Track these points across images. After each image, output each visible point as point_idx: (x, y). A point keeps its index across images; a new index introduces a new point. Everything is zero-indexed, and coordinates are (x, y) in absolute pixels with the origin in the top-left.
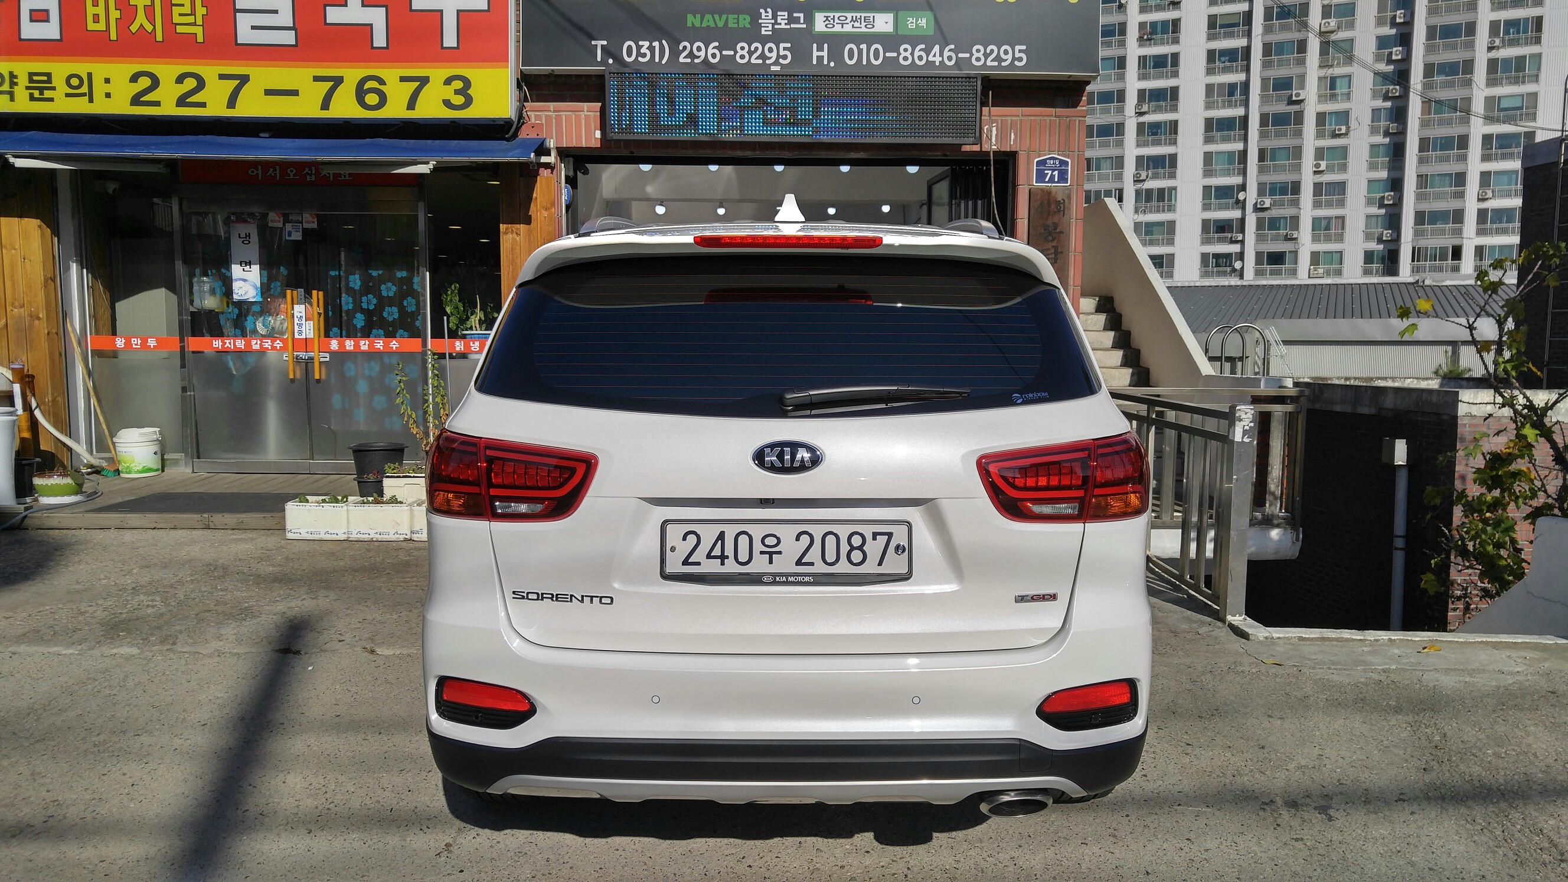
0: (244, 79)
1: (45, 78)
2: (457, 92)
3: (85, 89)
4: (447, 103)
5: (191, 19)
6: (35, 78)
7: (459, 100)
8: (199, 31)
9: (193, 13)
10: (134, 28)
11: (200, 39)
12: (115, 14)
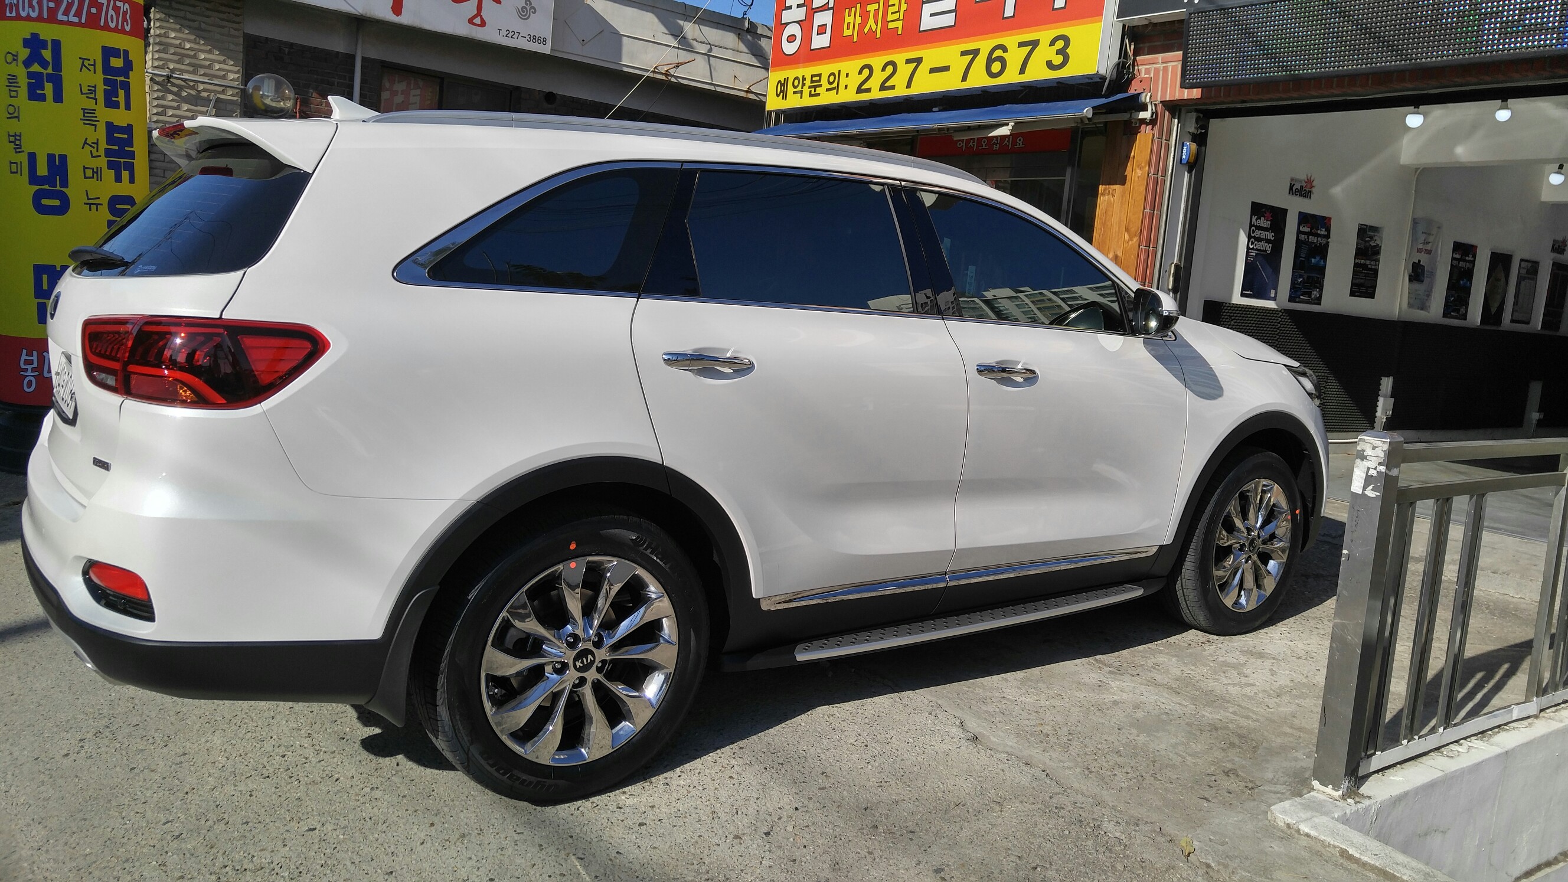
0: (918, 61)
1: (818, 78)
2: (1058, 52)
3: (835, 85)
4: (1050, 65)
5: (896, 16)
6: (814, 79)
7: (1058, 60)
8: (899, 24)
9: (899, 11)
10: (866, 30)
11: (900, 32)
12: (858, 20)
